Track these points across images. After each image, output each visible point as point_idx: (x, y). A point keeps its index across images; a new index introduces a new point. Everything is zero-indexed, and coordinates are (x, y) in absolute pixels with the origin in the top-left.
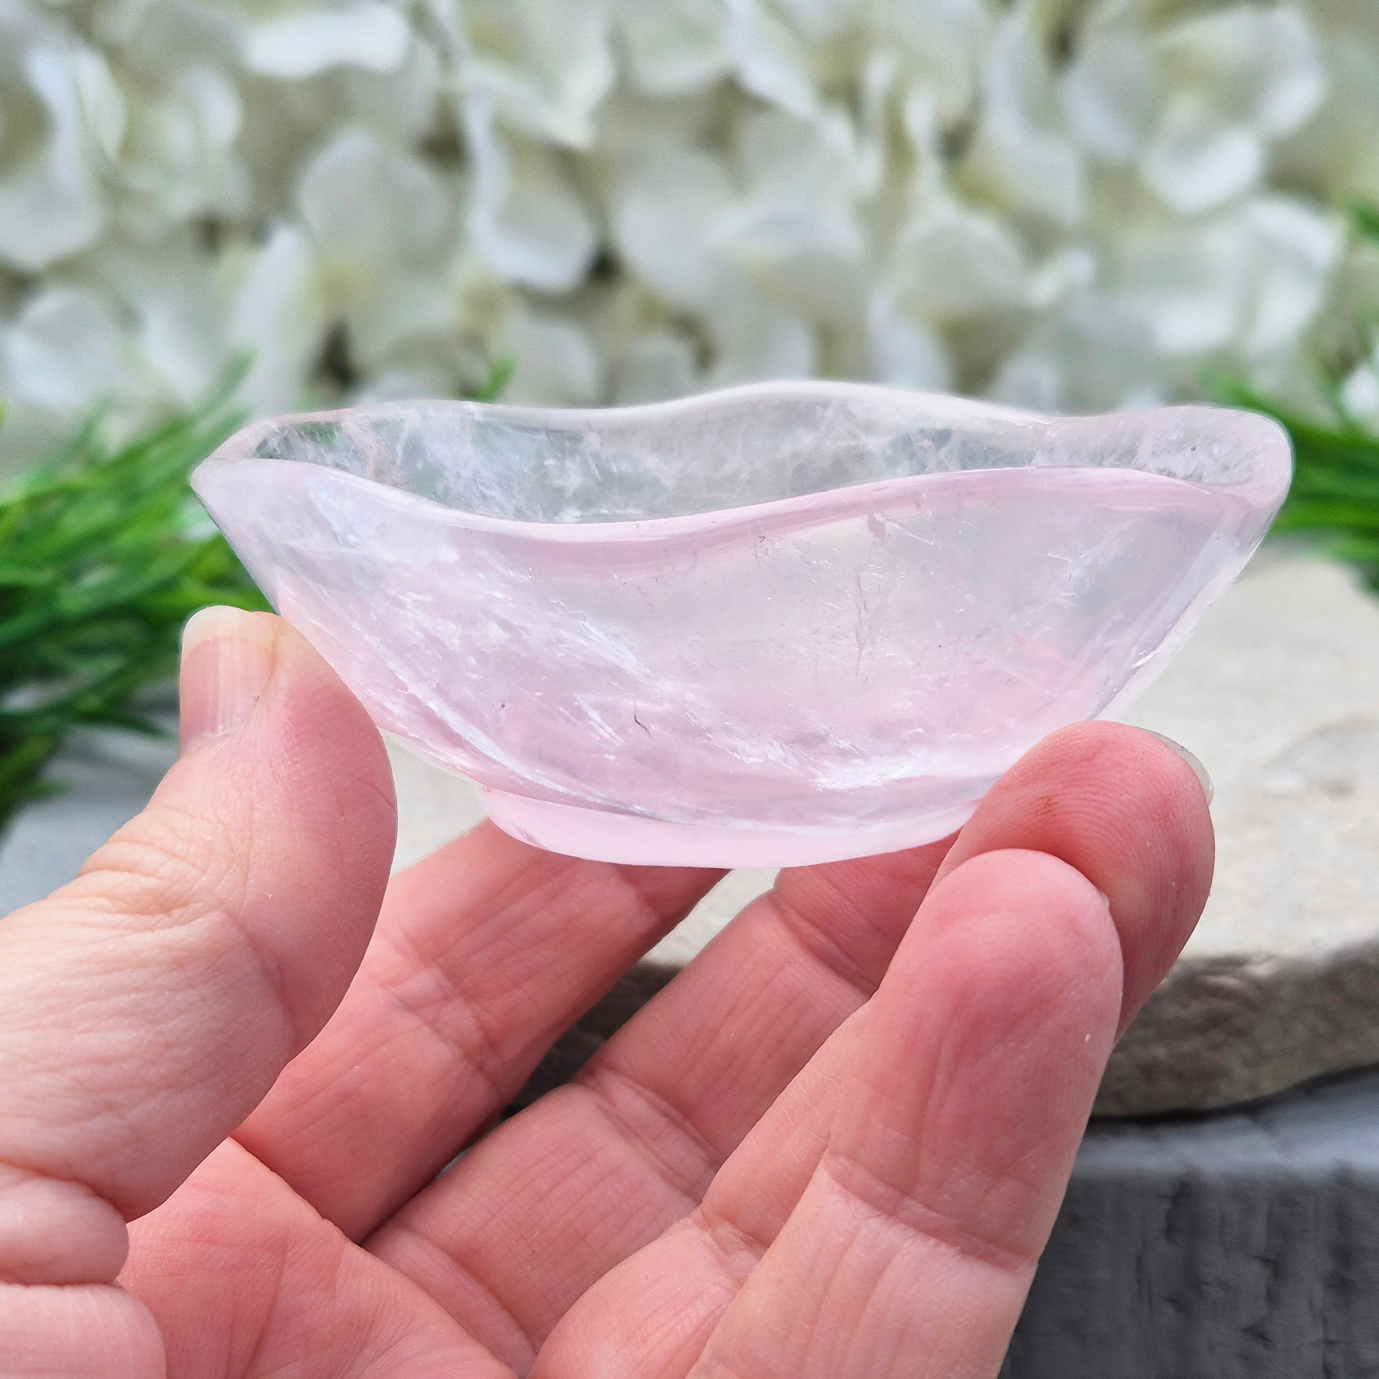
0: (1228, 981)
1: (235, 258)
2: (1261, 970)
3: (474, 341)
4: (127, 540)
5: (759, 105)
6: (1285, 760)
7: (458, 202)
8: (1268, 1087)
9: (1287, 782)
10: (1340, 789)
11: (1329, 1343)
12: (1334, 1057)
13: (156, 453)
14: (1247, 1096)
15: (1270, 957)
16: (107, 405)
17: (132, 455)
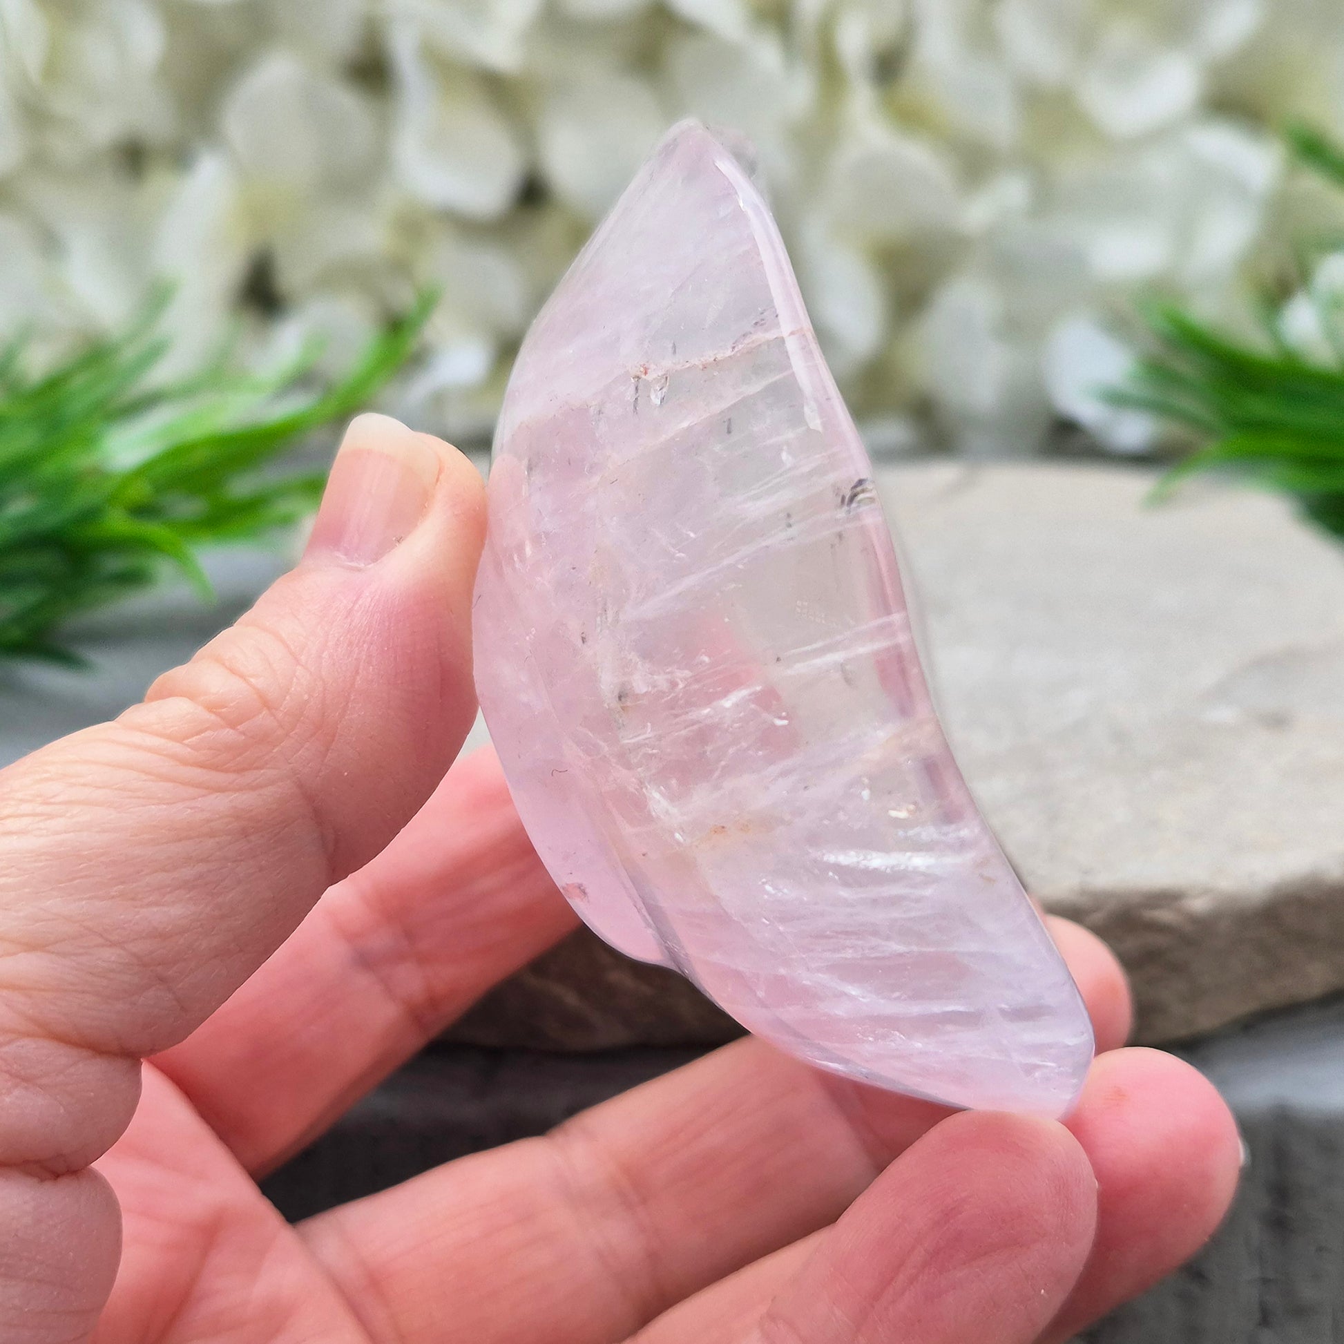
0: (1164, 915)
1: (159, 182)
2: (1199, 905)
3: (400, 267)
4: (49, 469)
5: (688, 29)
6: (1220, 693)
7: (385, 125)
8: (1205, 1022)
9: (1224, 714)
10: (1277, 722)
11: (1265, 1281)
12: (1272, 992)
13: (78, 381)
14: (1183, 1032)
15: (1206, 891)
16: (27, 333)
17: (54, 384)
